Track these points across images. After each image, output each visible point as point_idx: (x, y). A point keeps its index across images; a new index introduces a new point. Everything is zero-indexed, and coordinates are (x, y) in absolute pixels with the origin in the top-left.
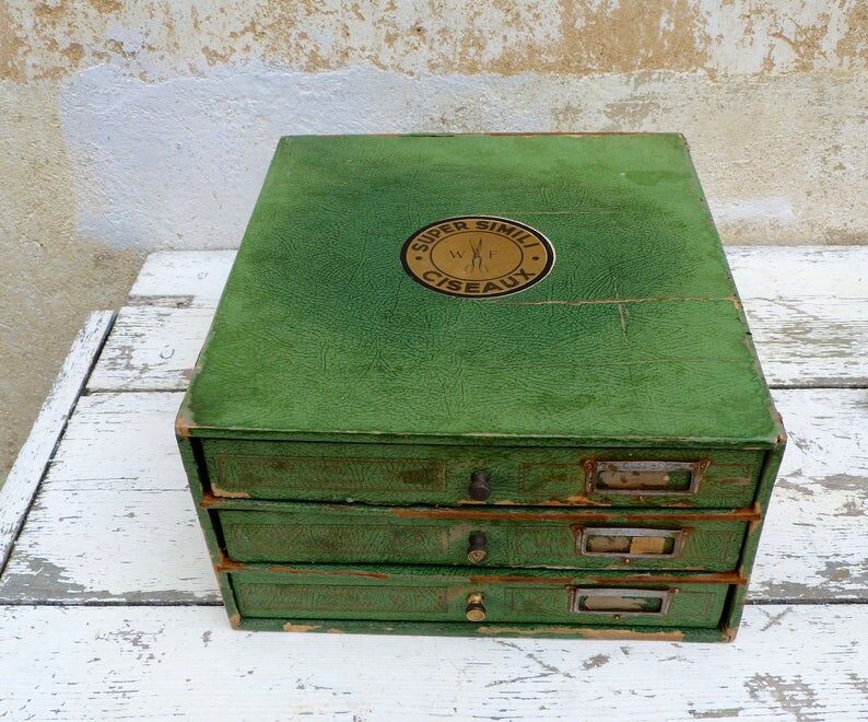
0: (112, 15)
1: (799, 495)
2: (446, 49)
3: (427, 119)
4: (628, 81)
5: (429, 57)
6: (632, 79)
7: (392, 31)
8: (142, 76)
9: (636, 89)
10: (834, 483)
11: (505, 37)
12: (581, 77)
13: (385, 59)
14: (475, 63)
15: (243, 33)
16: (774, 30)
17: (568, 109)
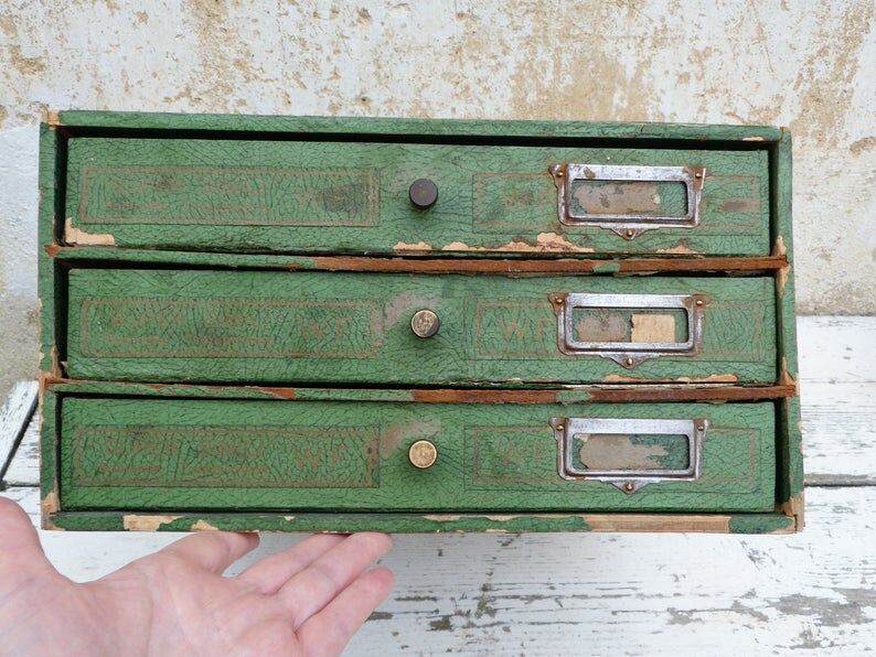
0: (36, 77)
1: (754, 621)
7: (336, 100)
10: (790, 605)
15: (178, 98)
16: (728, 110)
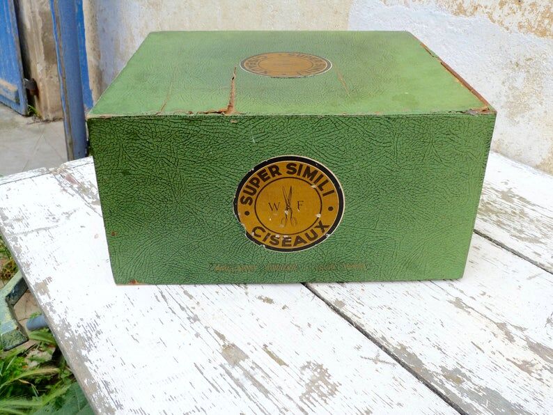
2: (532, 17)
3: (509, 60)
5: (520, 20)
13: (496, 17)
14: (546, 30)
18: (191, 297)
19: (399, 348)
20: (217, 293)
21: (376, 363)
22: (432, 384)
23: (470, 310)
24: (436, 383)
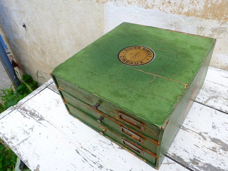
2: (175, 8)
3: (168, 24)
4: (219, 23)
5: (171, 9)
6: (220, 23)
7: (164, 2)
8: (117, 5)
9: (221, 26)
11: (189, 7)
12: (206, 20)
13: (161, 8)
14: (181, 12)
17: (201, 28)
18: (95, 156)
19: (173, 155)
20: (103, 151)
21: (169, 165)
22: (190, 168)
23: (188, 130)
24: (190, 167)
